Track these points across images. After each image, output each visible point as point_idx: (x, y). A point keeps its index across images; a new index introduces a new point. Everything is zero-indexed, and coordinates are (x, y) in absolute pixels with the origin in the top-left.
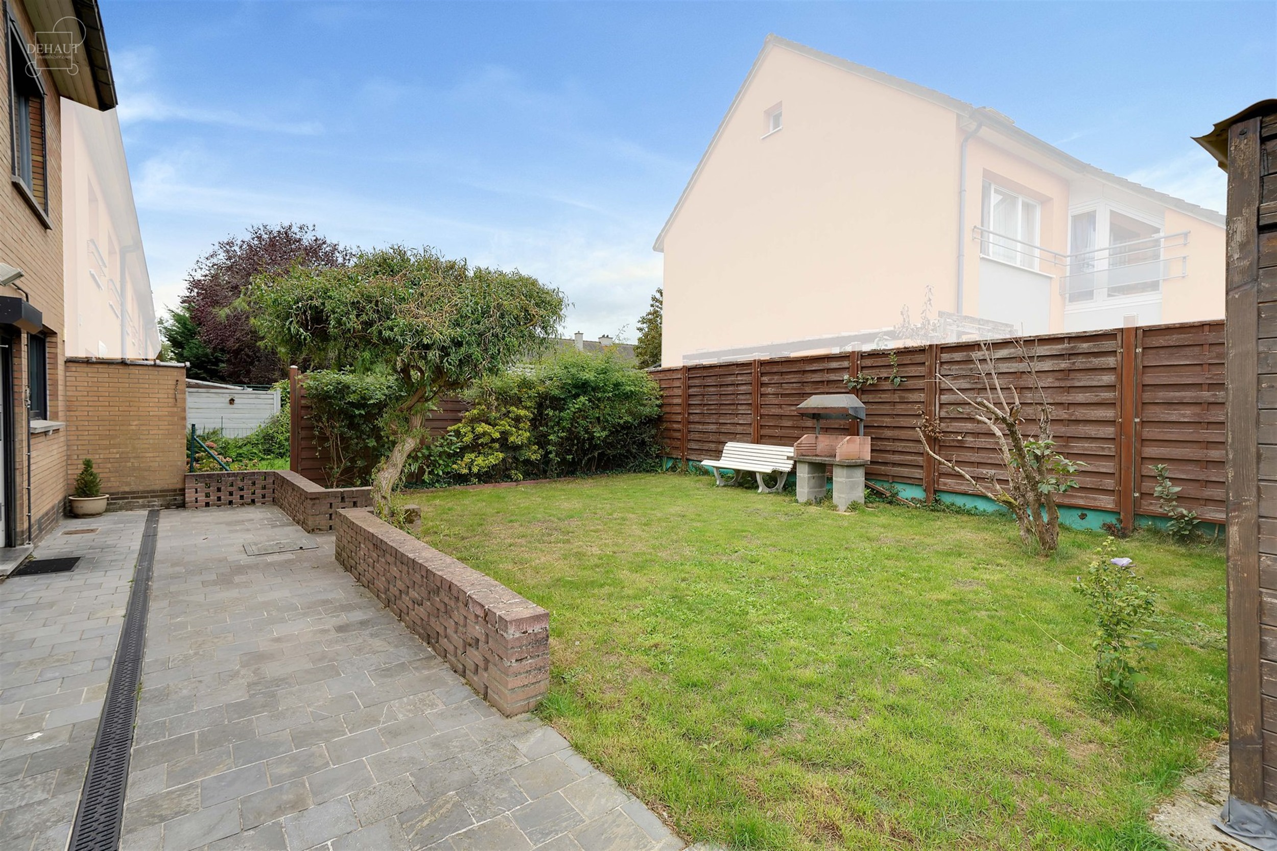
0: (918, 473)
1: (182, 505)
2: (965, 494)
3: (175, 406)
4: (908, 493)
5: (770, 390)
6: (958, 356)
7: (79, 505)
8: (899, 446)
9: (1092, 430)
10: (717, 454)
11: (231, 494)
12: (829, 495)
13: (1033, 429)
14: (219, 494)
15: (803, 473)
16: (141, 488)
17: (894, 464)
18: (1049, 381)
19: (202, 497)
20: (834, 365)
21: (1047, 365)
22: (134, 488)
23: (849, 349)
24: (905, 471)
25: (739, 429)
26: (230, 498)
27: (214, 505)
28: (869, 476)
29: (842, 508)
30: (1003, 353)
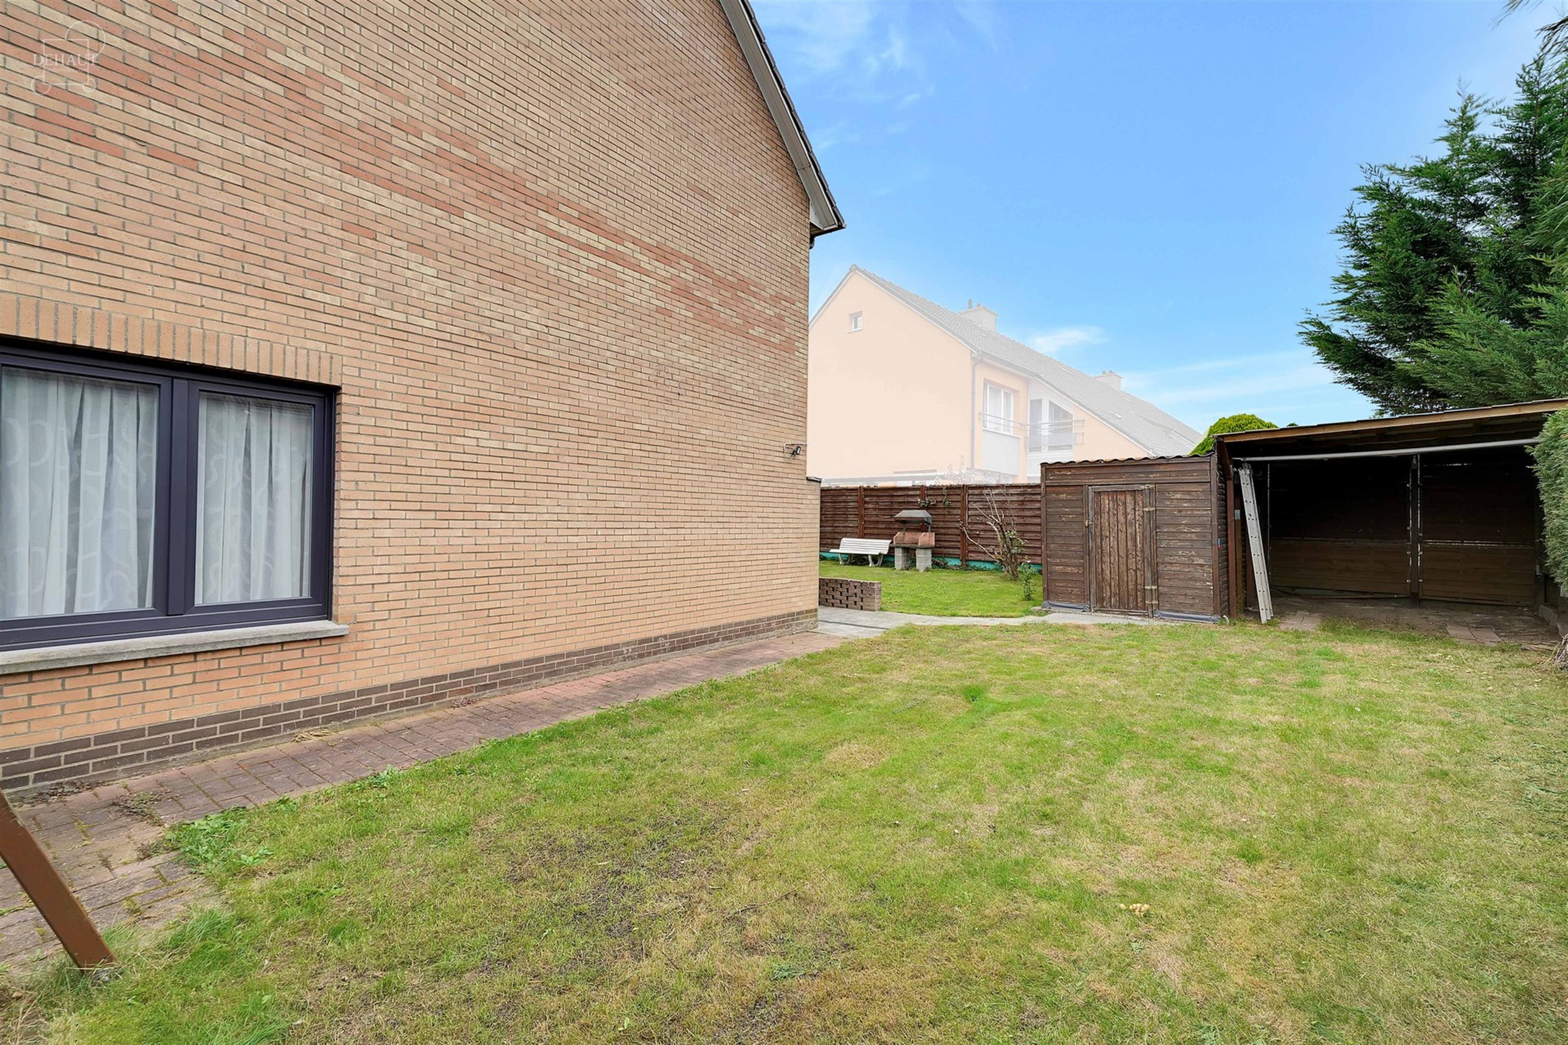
0: (957, 552)
2: (980, 561)
4: (953, 562)
5: (870, 506)
6: (976, 492)
8: (948, 538)
9: (1033, 528)
10: (838, 546)
12: (914, 562)
13: (1009, 528)
15: (898, 553)
17: (946, 548)
18: (1016, 506)
20: (911, 493)
21: (1015, 498)
23: (918, 483)
24: (951, 551)
25: (849, 530)
28: (934, 555)
29: (922, 571)
30: (997, 491)
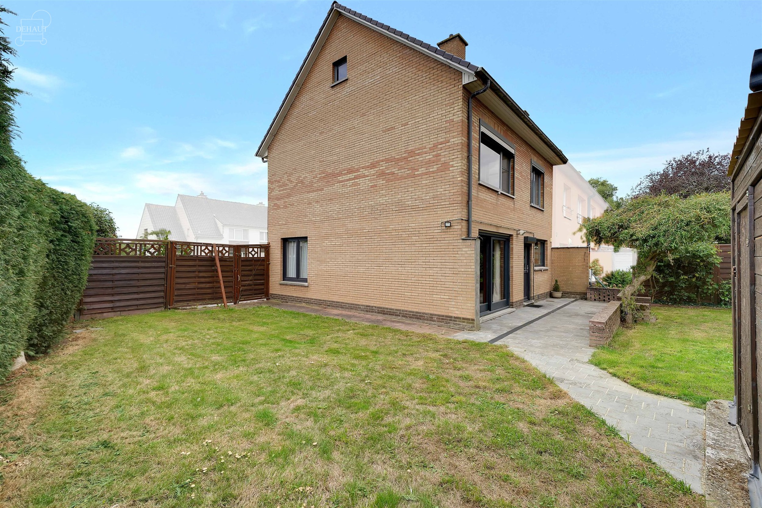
1: (586, 299)
3: (584, 262)
7: (554, 294)
11: (604, 297)
14: (600, 296)
16: (573, 291)
19: (593, 297)
22: (571, 291)
26: (604, 299)
27: (597, 300)
